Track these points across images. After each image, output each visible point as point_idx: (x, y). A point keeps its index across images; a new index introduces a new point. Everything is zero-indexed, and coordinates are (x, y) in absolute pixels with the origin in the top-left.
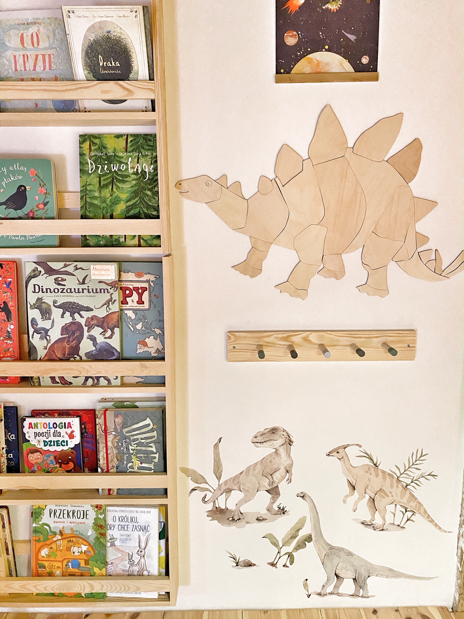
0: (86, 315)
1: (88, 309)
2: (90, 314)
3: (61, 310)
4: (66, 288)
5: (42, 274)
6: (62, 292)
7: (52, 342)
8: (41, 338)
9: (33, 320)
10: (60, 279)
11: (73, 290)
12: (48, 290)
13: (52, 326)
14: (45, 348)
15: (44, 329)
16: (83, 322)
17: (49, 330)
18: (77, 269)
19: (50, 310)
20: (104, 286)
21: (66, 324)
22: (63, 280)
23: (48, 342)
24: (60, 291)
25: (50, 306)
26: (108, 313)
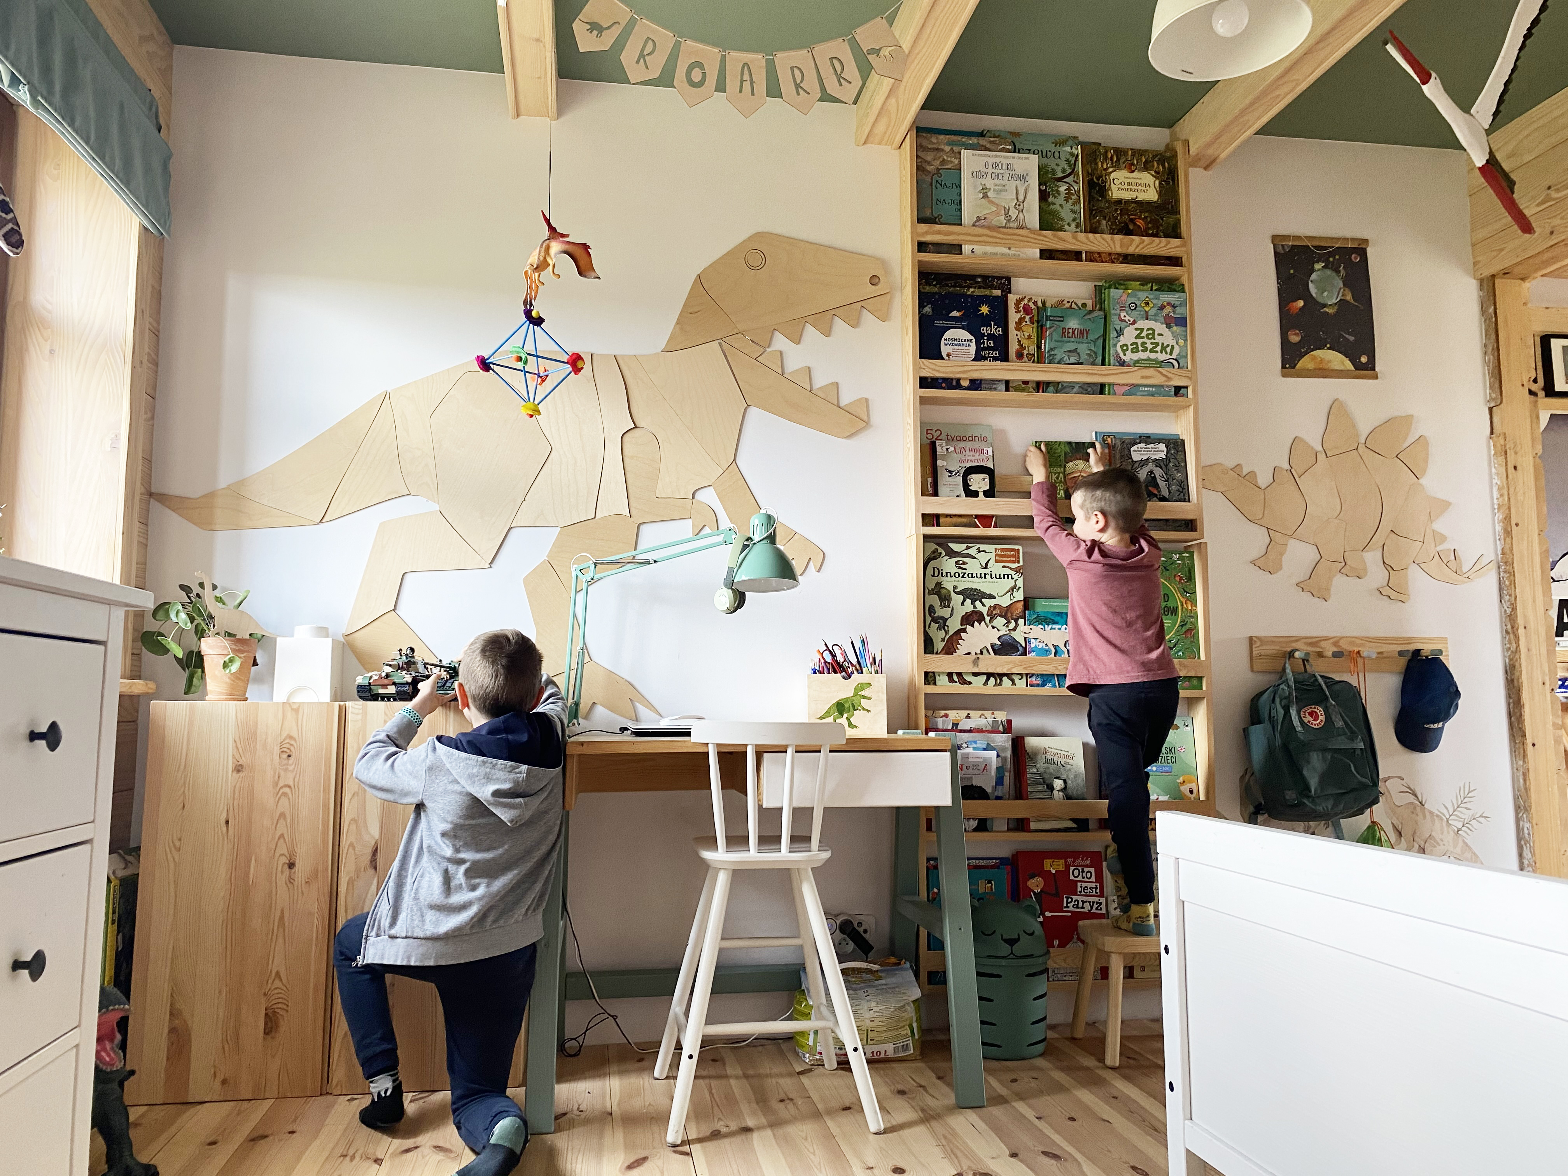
0: (989, 603)
1: (991, 597)
2: (992, 602)
3: (962, 597)
4: (967, 572)
5: (942, 555)
6: (963, 577)
7: (951, 633)
8: (939, 628)
9: (931, 607)
10: (961, 562)
11: (974, 575)
12: (949, 574)
13: (951, 615)
14: (943, 640)
15: (942, 618)
16: (984, 610)
17: (947, 619)
18: (980, 551)
19: (950, 596)
20: (1008, 571)
21: (966, 613)
22: (964, 563)
23: (947, 632)
24: (961, 575)
25: (950, 592)
26: (1011, 602)
